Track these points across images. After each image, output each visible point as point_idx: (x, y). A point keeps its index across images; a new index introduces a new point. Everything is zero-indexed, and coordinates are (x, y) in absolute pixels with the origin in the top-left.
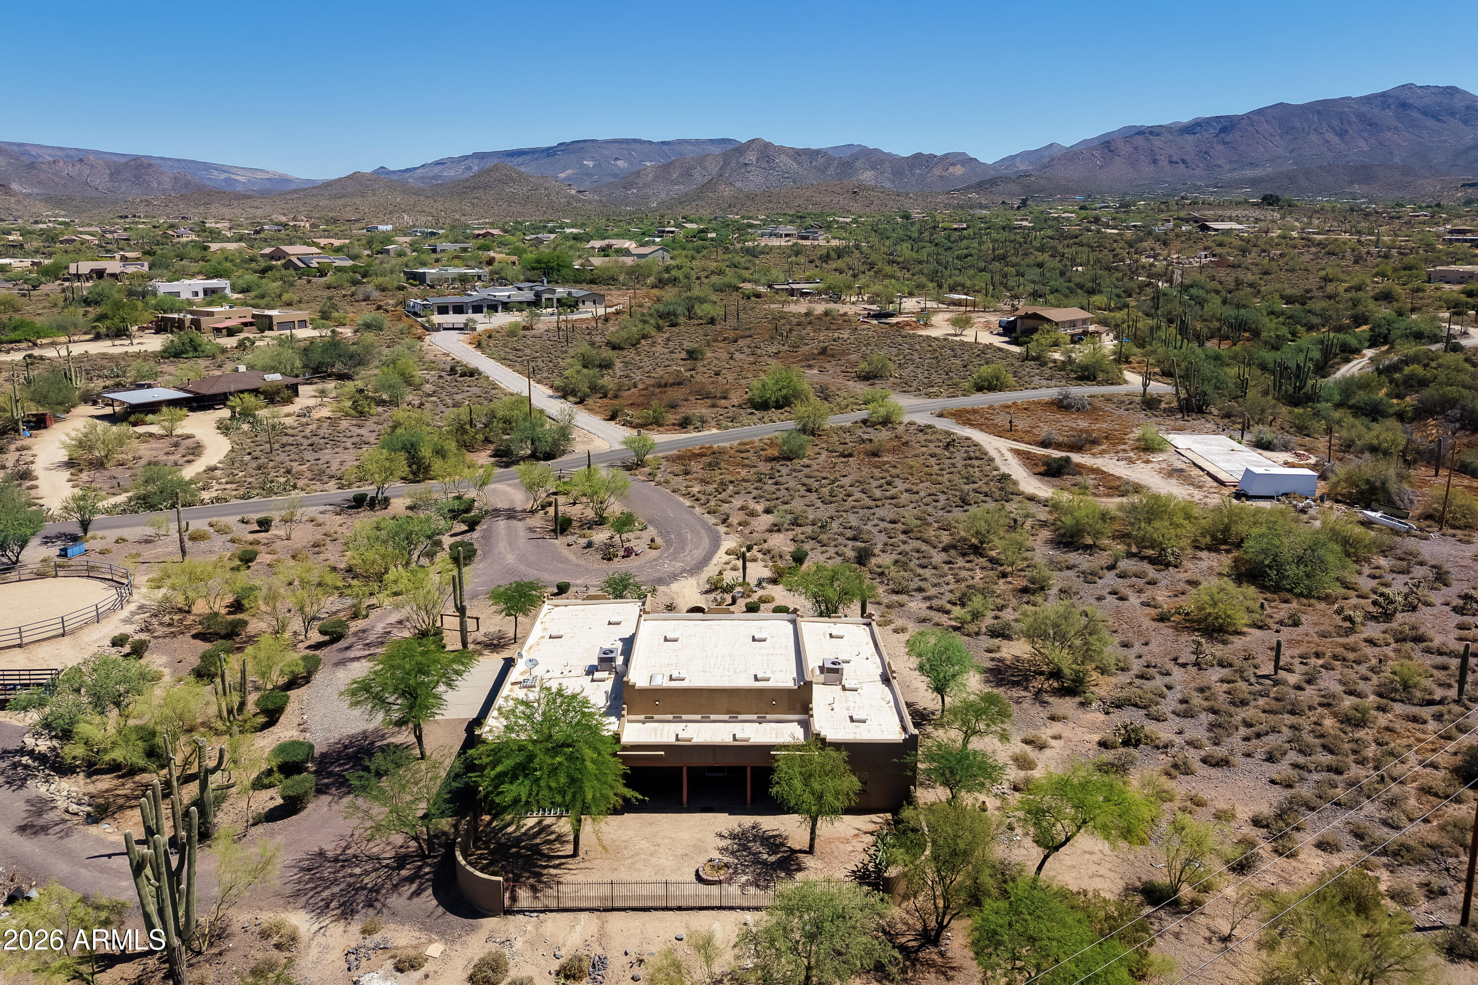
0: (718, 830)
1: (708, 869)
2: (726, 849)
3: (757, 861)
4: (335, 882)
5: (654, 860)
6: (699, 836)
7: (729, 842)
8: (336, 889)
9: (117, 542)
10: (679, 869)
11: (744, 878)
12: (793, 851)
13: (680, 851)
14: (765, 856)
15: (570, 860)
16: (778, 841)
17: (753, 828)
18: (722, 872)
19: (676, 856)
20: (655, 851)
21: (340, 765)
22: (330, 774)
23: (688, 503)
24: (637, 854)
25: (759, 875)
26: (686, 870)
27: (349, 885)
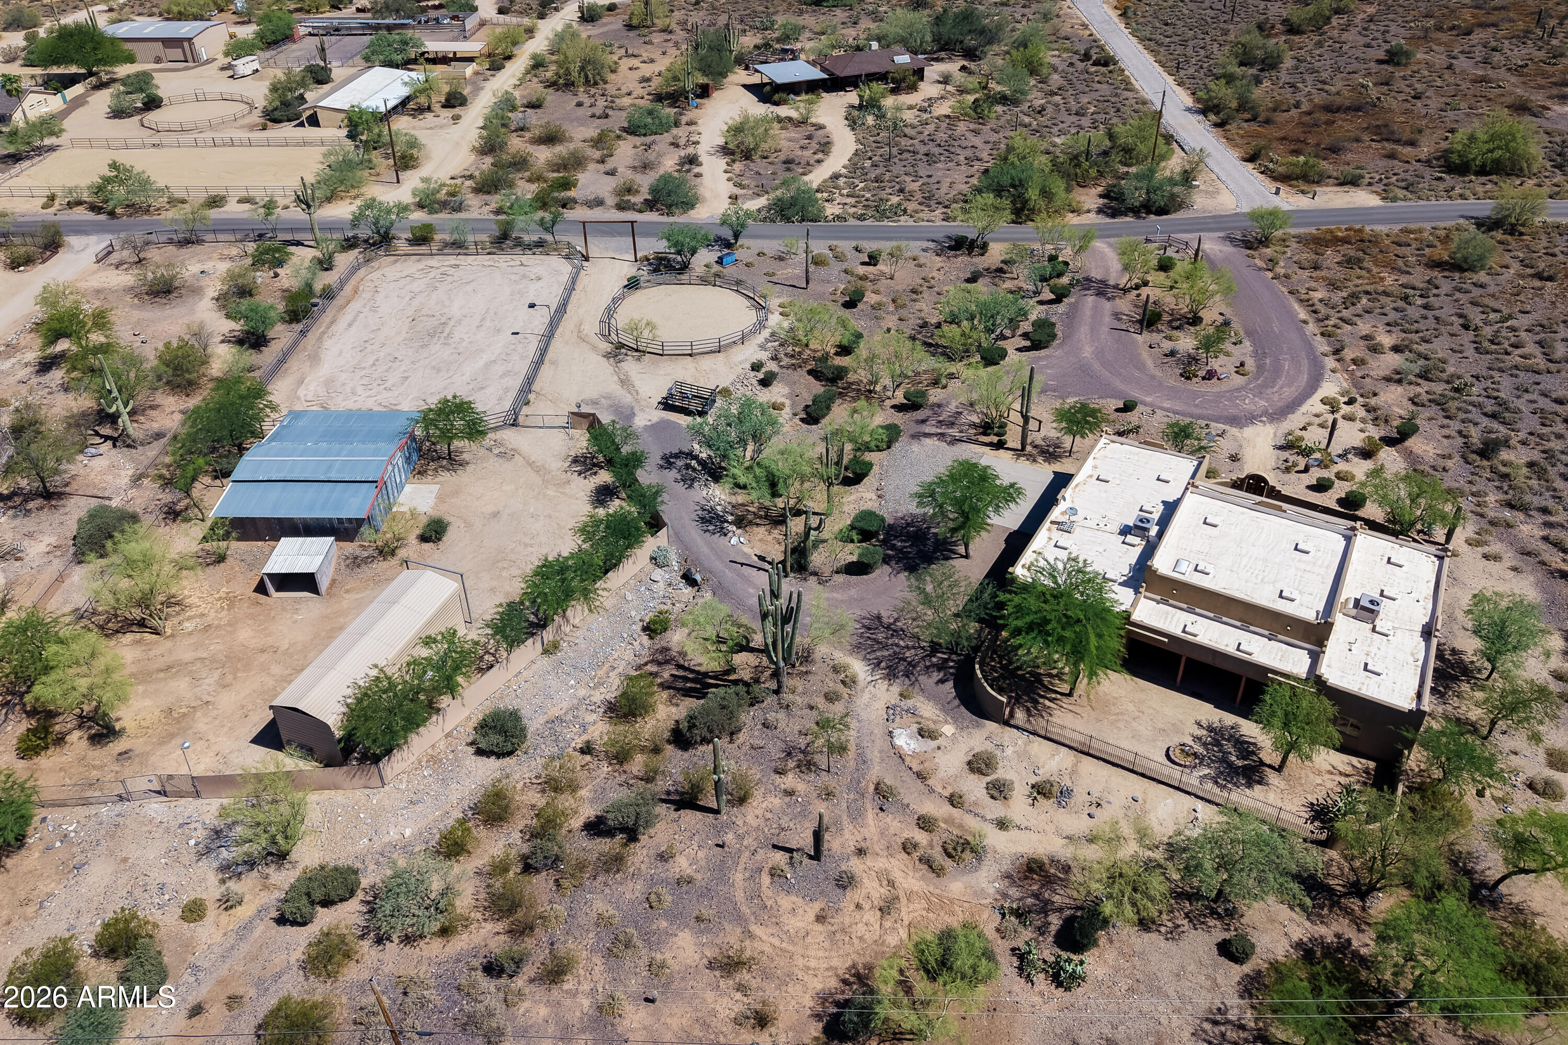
0: (1199, 718)
1: (1178, 751)
2: (1200, 739)
3: (1224, 760)
4: (885, 647)
5: (1134, 724)
6: (1181, 717)
7: (1205, 732)
8: (886, 653)
9: (758, 255)
10: (1154, 741)
11: (1207, 771)
12: (1262, 763)
13: (1161, 726)
14: (1234, 758)
15: (1065, 699)
16: (1252, 748)
17: (1232, 728)
18: (1190, 759)
19: (1155, 728)
20: (1138, 717)
21: (902, 541)
22: (893, 547)
23: (1303, 315)
24: (1122, 714)
25: (1222, 773)
26: (1159, 744)
27: (895, 654)
